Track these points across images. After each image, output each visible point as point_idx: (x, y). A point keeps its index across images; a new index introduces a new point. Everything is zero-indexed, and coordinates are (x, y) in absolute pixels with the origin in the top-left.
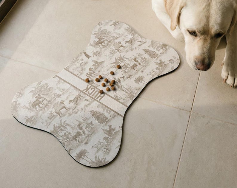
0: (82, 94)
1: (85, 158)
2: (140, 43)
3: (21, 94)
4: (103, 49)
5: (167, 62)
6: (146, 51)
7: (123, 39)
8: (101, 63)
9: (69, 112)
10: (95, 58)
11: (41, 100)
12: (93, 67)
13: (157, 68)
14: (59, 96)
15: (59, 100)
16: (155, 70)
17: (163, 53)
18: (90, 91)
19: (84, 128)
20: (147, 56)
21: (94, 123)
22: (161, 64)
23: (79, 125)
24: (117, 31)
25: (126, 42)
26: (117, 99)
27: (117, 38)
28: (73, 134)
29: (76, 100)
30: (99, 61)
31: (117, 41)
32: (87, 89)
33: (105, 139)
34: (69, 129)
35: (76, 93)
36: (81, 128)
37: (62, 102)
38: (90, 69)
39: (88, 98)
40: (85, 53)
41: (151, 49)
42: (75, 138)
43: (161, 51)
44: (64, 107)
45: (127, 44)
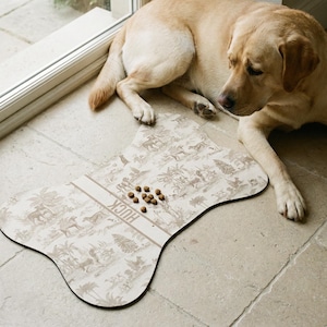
0: (106, 212)
1: (91, 293)
2: (211, 151)
3: (14, 200)
4: (153, 153)
5: (246, 182)
6: (218, 163)
7: (188, 143)
8: (144, 172)
9: (81, 232)
10: (136, 165)
11: (42, 212)
12: (130, 177)
13: (228, 189)
14: (70, 210)
15: (68, 215)
16: (225, 190)
17: (244, 169)
18: (119, 208)
19: (98, 255)
20: (218, 170)
21: (115, 250)
22: (236, 183)
23: (92, 251)
24: (180, 130)
25: (191, 147)
26: (156, 223)
27: (177, 140)
28: (80, 261)
29: (95, 219)
30: (141, 170)
31: (176, 144)
32: (115, 205)
33: (127, 272)
34: (76, 254)
35: (96, 209)
36: (94, 255)
37: (73, 219)
38: (125, 179)
39: (113, 217)
40: (122, 157)
41: (227, 161)
42: (82, 266)
43: (242, 165)
44: (75, 225)
45: (192, 150)
